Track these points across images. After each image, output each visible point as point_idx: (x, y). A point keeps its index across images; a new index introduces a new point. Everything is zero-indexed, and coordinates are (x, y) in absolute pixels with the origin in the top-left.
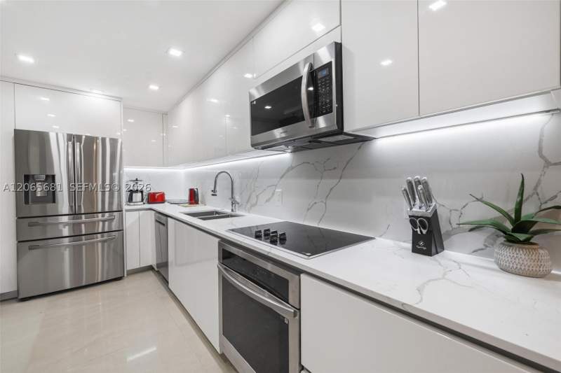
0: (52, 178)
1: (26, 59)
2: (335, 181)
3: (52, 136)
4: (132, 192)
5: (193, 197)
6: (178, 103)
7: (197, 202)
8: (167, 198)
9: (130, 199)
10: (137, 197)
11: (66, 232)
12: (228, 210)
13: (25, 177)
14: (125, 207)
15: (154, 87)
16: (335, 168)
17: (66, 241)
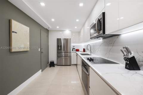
0: (61, 46)
1: (58, 27)
2: (112, 47)
3: (62, 39)
4: (73, 49)
5: (84, 50)
6: (81, 30)
7: (85, 52)
8: (80, 50)
9: (73, 50)
10: (74, 50)
11: (64, 55)
12: (90, 54)
13: (58, 46)
14: (72, 52)
15: (76, 27)
16: (111, 43)
17: (63, 57)
